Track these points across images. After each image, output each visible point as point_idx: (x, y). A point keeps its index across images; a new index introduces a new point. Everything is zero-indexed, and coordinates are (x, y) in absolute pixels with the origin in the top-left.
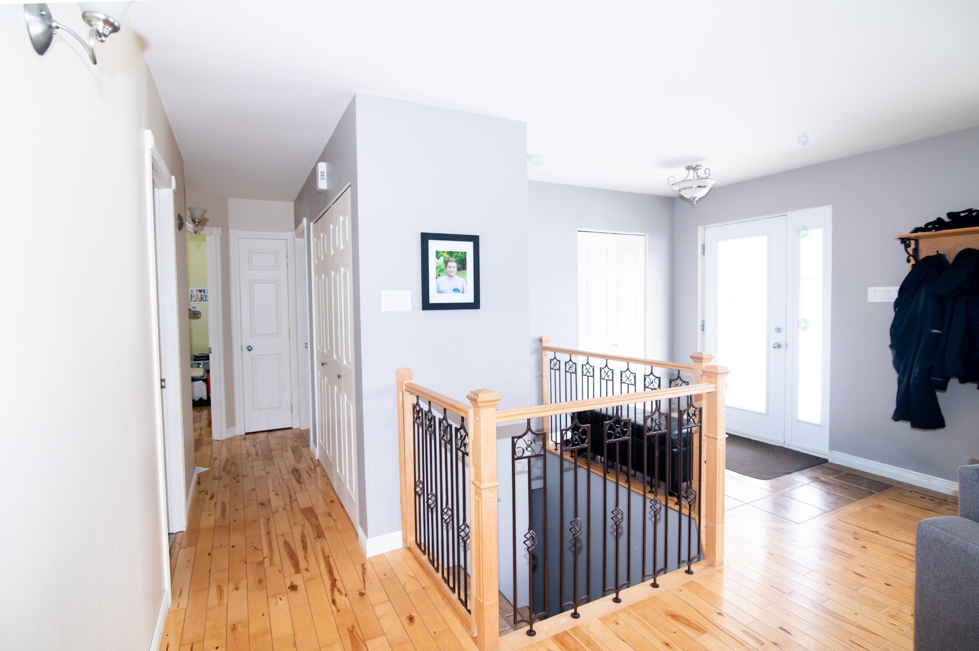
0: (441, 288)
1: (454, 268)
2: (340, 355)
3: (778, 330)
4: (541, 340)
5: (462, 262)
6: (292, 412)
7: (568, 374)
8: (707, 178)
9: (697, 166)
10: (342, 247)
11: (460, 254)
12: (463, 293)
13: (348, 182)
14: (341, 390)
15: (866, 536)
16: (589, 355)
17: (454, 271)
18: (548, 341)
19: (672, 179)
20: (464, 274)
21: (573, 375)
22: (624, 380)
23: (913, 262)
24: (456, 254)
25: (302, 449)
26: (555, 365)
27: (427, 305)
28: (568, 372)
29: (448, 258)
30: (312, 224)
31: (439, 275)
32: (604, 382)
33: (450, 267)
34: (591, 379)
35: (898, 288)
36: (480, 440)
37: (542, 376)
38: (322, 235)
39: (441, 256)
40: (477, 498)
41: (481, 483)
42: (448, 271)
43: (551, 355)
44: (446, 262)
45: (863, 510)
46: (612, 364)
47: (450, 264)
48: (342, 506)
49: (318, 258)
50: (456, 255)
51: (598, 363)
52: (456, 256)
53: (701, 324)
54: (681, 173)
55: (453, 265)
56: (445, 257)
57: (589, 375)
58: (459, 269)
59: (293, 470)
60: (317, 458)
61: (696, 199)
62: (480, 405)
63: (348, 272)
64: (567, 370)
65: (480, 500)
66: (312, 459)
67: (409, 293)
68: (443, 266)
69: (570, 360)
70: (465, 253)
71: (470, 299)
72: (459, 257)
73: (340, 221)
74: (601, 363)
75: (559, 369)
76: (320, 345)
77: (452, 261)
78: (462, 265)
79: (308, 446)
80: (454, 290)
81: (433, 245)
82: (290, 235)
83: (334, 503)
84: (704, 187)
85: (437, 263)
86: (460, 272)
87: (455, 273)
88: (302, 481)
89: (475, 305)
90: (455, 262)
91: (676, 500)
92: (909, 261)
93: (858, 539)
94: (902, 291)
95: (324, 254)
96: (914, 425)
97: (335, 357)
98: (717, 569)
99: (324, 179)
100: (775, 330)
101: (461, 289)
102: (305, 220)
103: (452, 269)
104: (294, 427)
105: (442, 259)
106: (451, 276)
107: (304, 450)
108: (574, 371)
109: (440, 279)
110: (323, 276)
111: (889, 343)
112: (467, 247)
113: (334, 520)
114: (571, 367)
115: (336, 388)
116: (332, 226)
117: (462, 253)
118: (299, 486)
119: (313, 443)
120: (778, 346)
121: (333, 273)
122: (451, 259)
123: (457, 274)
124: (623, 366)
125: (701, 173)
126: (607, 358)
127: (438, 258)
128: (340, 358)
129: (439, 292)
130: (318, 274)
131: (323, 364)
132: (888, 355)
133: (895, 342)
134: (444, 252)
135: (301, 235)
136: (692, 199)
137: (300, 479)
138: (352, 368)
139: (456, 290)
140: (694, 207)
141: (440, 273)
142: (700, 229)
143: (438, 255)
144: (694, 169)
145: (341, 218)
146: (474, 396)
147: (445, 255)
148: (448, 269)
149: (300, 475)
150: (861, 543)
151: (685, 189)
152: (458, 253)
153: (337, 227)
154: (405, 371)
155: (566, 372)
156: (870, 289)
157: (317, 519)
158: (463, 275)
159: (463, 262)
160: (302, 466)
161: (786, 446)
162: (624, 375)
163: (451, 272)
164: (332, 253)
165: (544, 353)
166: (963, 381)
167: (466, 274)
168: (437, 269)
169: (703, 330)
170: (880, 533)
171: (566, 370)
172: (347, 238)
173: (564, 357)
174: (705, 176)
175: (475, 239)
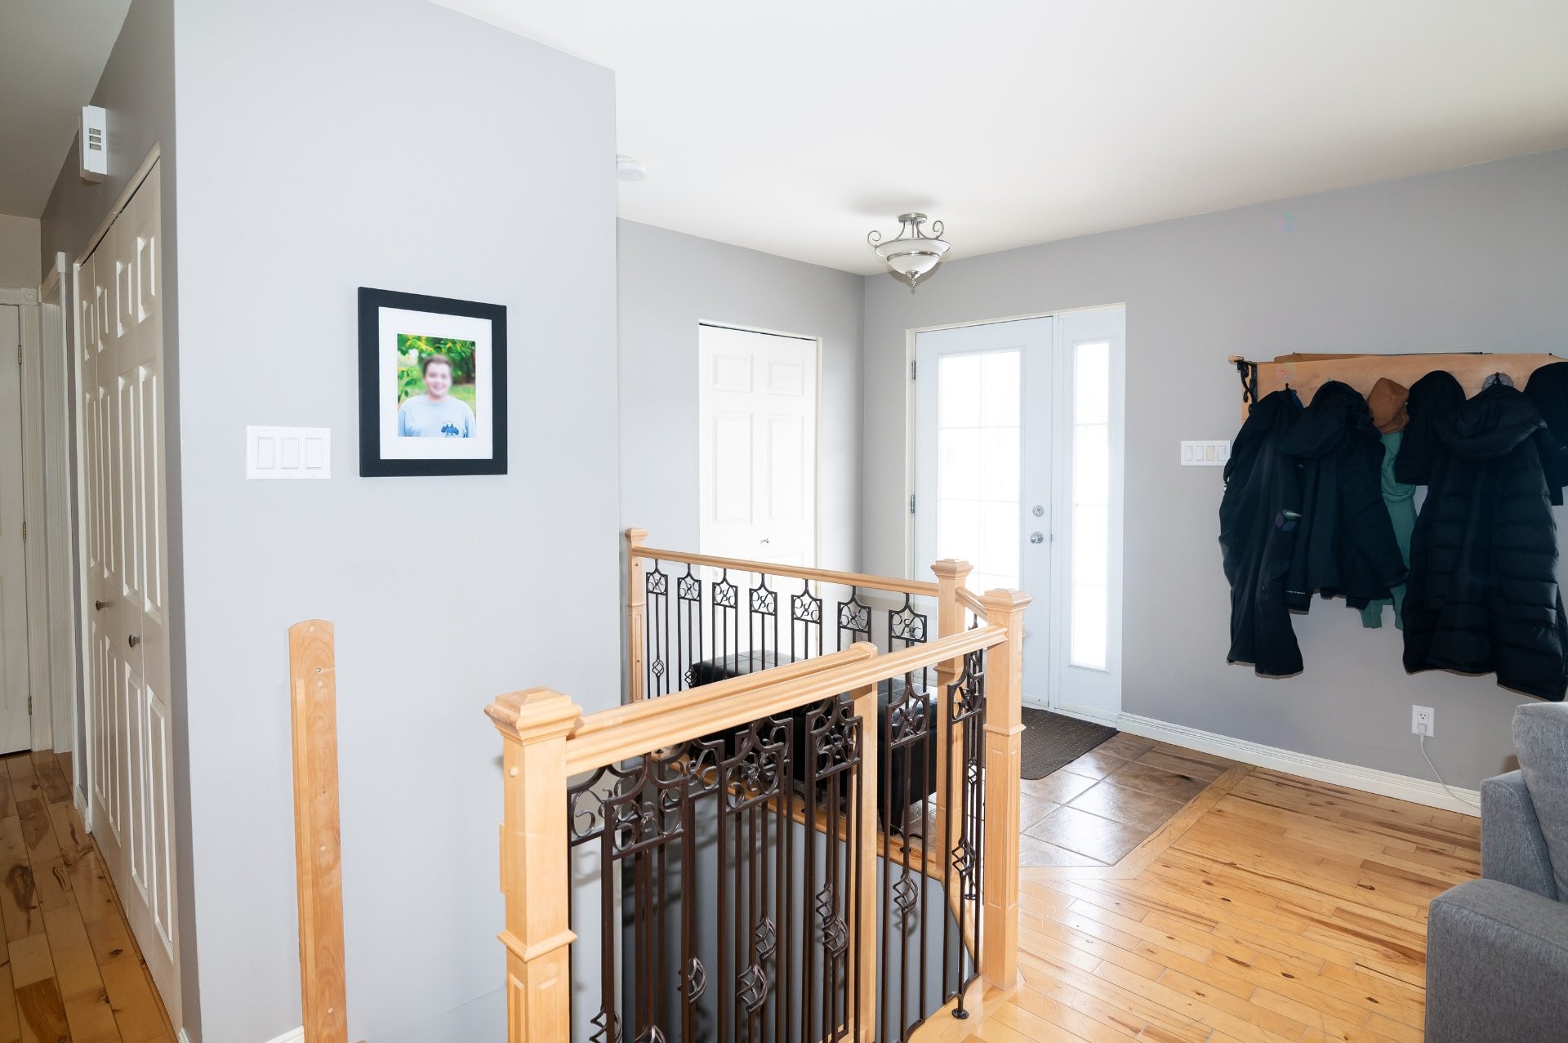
0: (410, 425)
1: (444, 376)
2: (136, 588)
3: (1039, 511)
4: (627, 536)
5: (463, 365)
6: (30, 714)
7: (684, 604)
8: (937, 238)
9: (919, 215)
10: (142, 316)
11: (458, 346)
12: (465, 436)
13: (152, 147)
14: (140, 676)
15: (1220, 876)
16: (726, 564)
17: (444, 386)
18: (643, 536)
19: (875, 236)
20: (468, 393)
21: (695, 604)
22: (799, 612)
23: (1250, 401)
24: (450, 345)
25: (51, 807)
26: (657, 584)
27: (373, 464)
28: (684, 598)
29: (429, 354)
30: (77, 266)
31: (407, 393)
32: (757, 617)
33: (433, 375)
34: (731, 612)
35: (1229, 443)
36: (523, 829)
37: (630, 606)
38: (99, 290)
39: (412, 347)
40: (515, 981)
41: (526, 944)
42: (428, 385)
43: (648, 565)
44: (424, 363)
45: (1198, 821)
46: (773, 582)
47: (433, 368)
48: (143, 962)
49: (92, 348)
50: (450, 348)
51: (744, 581)
52: (450, 350)
53: (909, 501)
54: (890, 228)
55: (441, 371)
56: (421, 352)
57: (726, 603)
58: (456, 381)
59: (12, 872)
60: (88, 830)
61: (917, 276)
62: (523, 735)
63: (154, 378)
64: (683, 594)
65: (521, 986)
66: (73, 833)
67: (325, 433)
68: (416, 372)
69: (689, 574)
70: (473, 344)
71: (483, 450)
72: (457, 352)
73: (136, 250)
74: (752, 580)
75: (666, 593)
76: (95, 558)
77: (438, 361)
78: (464, 371)
79: (69, 796)
80: (444, 430)
81: (391, 321)
82: (28, 295)
83: (122, 955)
84: (931, 254)
85: (400, 364)
86: (460, 388)
87: (447, 389)
88: (34, 902)
89: (497, 464)
90: (447, 362)
91: (901, 841)
92: (1246, 400)
93: (1211, 884)
94: (1237, 448)
95: (104, 337)
96: (1260, 670)
97: (126, 591)
98: (1008, 994)
99: (99, 148)
100: (1034, 511)
101: (460, 427)
102: (61, 257)
103: (439, 380)
104: (36, 749)
105: (413, 354)
106: (436, 397)
107: (55, 812)
108: (695, 594)
109: (408, 402)
110: (101, 391)
111: (1219, 533)
112: (479, 331)
113: (114, 1011)
114: (689, 589)
115: (128, 669)
116: (119, 266)
117: (464, 343)
118: (22, 916)
119: (80, 791)
120: (1039, 540)
121: (121, 382)
122: (436, 355)
123: (451, 392)
124: (796, 585)
125: (926, 228)
126: (763, 569)
127: (404, 353)
128: (137, 594)
129: (406, 432)
130: (90, 387)
131: (99, 606)
132: (1215, 555)
133: (1227, 532)
134: (419, 338)
135: (52, 296)
136: (910, 276)
137: (31, 895)
138: (163, 621)
139: (449, 430)
140: (913, 292)
141: (409, 389)
142: (909, 334)
143: (403, 344)
144: (915, 221)
145: (140, 243)
146: (505, 711)
147: (423, 346)
148: (430, 380)
149: (32, 882)
150: (1219, 891)
151: (898, 255)
152: (454, 342)
153: (130, 265)
154: (312, 629)
155: (679, 597)
156: (1184, 444)
157: (62, 1015)
158: (465, 395)
159: (467, 364)
160: (41, 858)
161: (1051, 709)
162: (798, 603)
163: (436, 386)
164: (120, 332)
165: (635, 560)
166: (1327, 594)
167: (474, 393)
168: (400, 377)
169: (913, 511)
170: (1238, 866)
171: (679, 594)
172: (153, 293)
173: (675, 570)
174: (934, 235)
175: (496, 315)
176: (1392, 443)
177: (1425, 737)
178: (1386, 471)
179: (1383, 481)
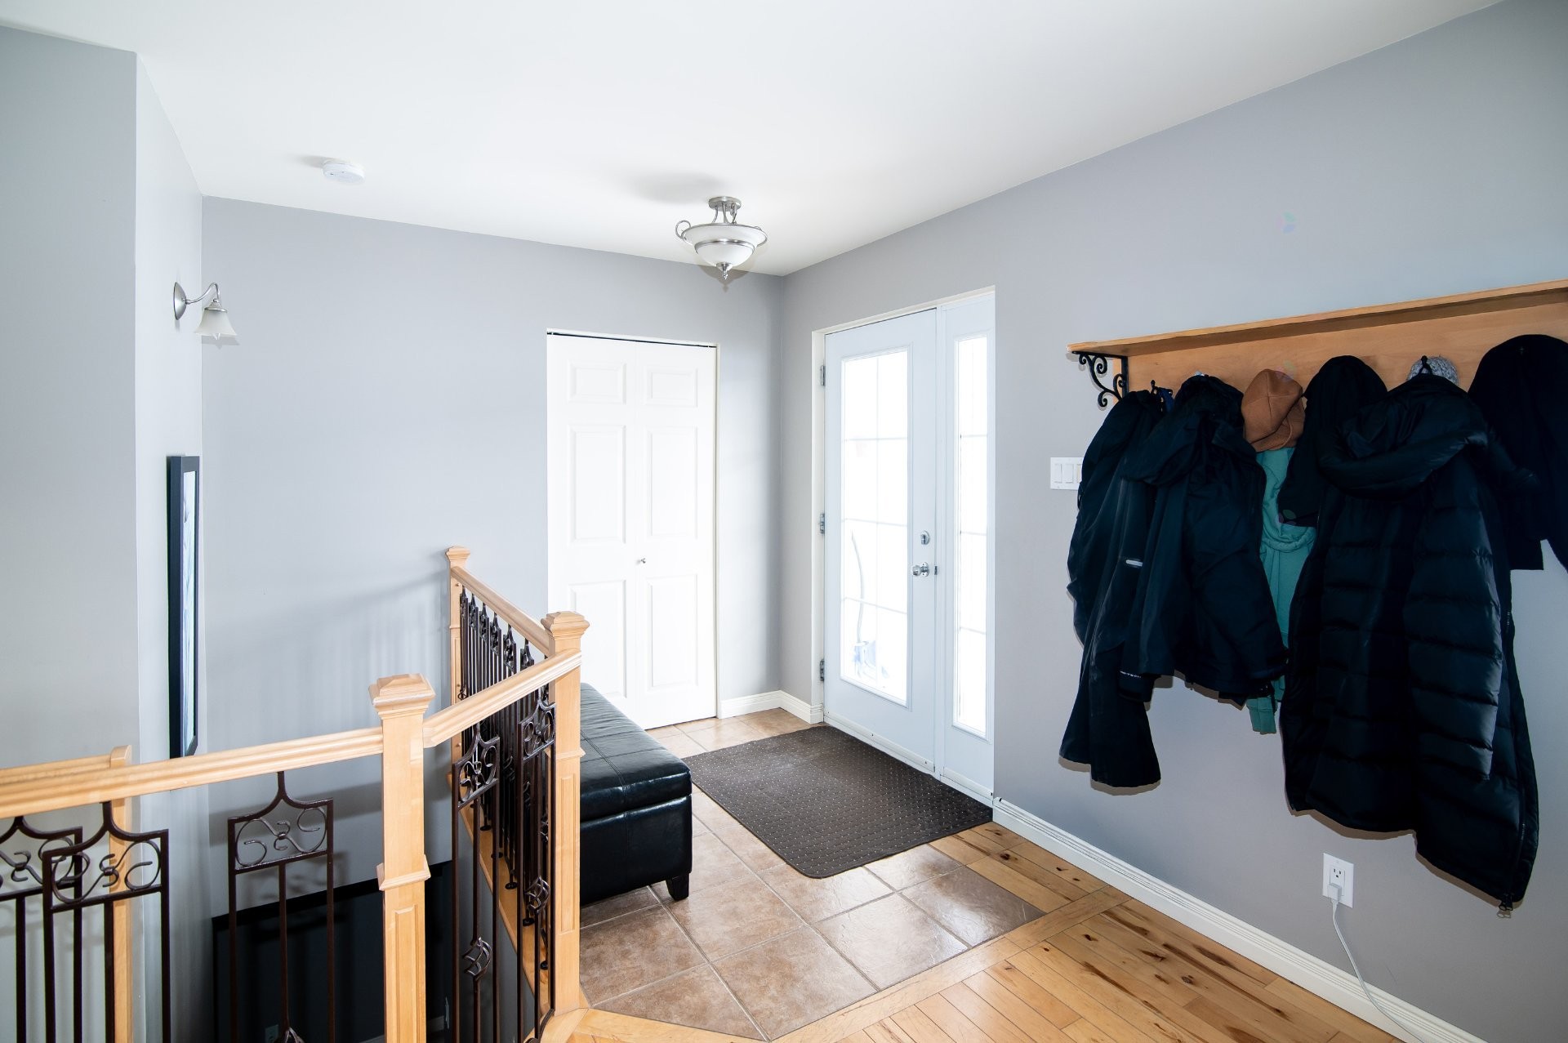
3: (925, 539)
4: (445, 556)
9: (732, 200)
23: (1112, 403)
35: (1081, 460)
37: (449, 628)
53: (819, 520)
92: (1102, 403)
96: (1097, 776)
100: (920, 538)
111: (1068, 581)
120: (923, 571)
133: (1075, 579)
136: (721, 268)
142: (816, 336)
156: (1053, 461)
161: (937, 776)
169: (823, 532)
176: (1276, 465)
177: (1340, 905)
178: (1268, 505)
179: (1266, 520)
